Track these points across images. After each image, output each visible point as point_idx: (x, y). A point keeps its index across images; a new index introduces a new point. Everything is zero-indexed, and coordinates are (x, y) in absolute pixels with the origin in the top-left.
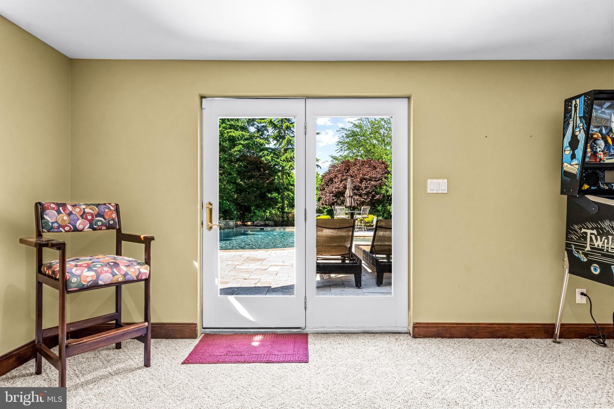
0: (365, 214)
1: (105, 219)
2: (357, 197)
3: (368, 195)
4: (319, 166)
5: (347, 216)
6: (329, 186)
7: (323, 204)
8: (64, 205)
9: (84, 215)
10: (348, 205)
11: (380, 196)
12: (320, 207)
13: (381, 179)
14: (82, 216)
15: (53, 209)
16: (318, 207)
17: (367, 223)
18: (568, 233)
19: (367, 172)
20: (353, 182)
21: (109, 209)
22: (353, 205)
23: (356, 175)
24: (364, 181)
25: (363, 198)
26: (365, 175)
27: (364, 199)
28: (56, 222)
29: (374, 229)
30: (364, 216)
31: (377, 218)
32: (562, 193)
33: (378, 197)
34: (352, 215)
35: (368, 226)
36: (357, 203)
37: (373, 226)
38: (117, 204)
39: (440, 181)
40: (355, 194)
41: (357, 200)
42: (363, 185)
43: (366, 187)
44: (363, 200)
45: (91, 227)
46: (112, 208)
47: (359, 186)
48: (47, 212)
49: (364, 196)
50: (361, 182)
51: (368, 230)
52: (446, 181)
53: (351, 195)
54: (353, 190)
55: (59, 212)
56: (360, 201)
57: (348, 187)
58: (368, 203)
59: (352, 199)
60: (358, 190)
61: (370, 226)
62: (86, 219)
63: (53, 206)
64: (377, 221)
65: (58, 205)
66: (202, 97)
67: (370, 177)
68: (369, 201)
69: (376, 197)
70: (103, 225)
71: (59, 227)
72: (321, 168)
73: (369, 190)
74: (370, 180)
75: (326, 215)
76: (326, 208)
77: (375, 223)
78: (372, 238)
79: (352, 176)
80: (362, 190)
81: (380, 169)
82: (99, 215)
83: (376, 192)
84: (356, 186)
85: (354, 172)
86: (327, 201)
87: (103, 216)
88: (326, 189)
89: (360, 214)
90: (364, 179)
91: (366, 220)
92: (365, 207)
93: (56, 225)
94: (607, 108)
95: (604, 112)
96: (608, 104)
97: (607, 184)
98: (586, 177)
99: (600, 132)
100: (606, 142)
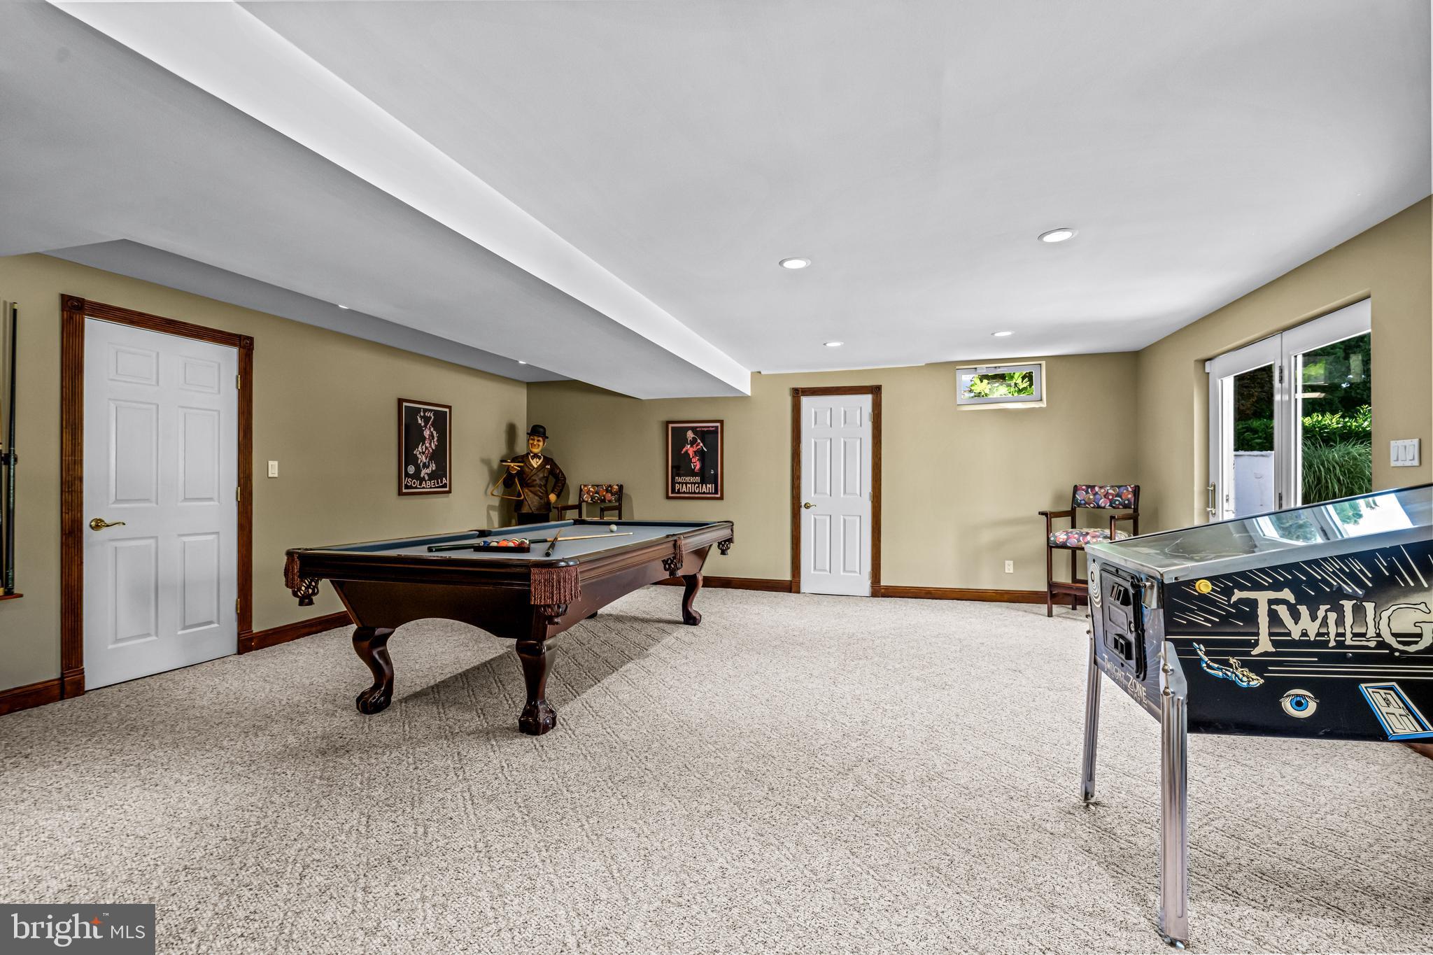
1: (1122, 499)
8: (1093, 487)
9: (1106, 495)
14: (1105, 496)
15: (1083, 490)
21: (1127, 490)
28: (1084, 500)
38: (1138, 486)
45: (1111, 505)
46: (1130, 489)
48: (1078, 492)
55: (1087, 492)
62: (1108, 498)
63: (1084, 487)
65: (1088, 487)
70: (1120, 504)
71: (1085, 504)
82: (1118, 495)
87: (1121, 497)
93: (1083, 502)
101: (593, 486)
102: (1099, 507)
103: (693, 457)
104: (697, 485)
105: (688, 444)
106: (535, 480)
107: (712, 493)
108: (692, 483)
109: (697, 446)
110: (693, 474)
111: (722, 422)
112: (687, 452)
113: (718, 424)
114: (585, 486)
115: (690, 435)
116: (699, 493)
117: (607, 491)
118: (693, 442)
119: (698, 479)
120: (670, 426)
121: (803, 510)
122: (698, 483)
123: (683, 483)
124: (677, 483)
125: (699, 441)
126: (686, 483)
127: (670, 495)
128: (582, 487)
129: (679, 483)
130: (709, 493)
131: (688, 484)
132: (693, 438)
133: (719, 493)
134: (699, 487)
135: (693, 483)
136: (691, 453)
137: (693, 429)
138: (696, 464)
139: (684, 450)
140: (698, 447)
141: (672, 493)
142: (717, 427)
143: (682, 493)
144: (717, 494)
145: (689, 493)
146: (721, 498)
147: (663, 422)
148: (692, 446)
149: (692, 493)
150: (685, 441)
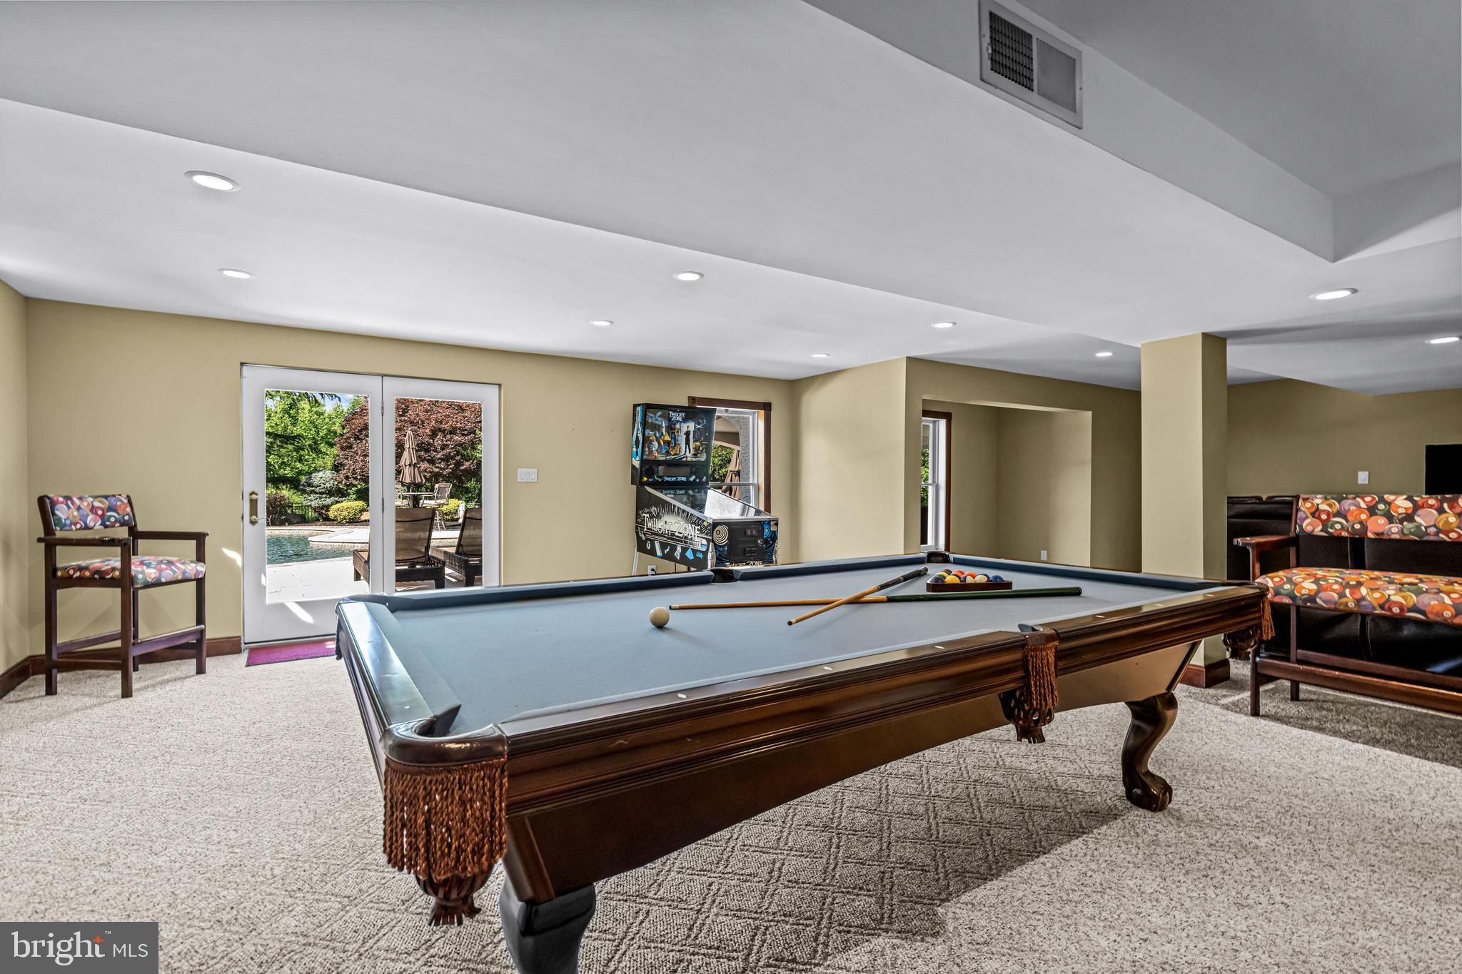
0: (442, 498)
2: (424, 465)
3: (448, 461)
4: (336, 396)
5: (405, 502)
6: (361, 440)
7: (347, 478)
10: (408, 480)
11: (472, 463)
12: (341, 482)
13: (474, 432)
16: (336, 483)
17: (446, 514)
18: (637, 518)
19: (445, 416)
20: (416, 435)
22: (418, 480)
23: (423, 422)
24: (440, 434)
25: (437, 467)
26: (441, 423)
27: (440, 468)
29: (459, 525)
30: (439, 501)
31: (466, 506)
32: (632, 484)
33: (467, 464)
34: (416, 500)
35: (448, 520)
36: (424, 476)
37: (457, 520)
39: (530, 470)
40: (420, 459)
41: (426, 471)
42: (438, 442)
43: (444, 445)
44: (437, 470)
47: (429, 444)
49: (440, 463)
50: (434, 434)
51: (448, 528)
52: (535, 470)
53: (414, 461)
54: (417, 451)
56: (430, 472)
57: (406, 446)
58: (449, 477)
59: (416, 470)
60: (427, 451)
61: (452, 520)
64: (467, 511)
66: (242, 364)
67: (451, 426)
68: (450, 473)
69: (463, 465)
72: (340, 400)
73: (450, 453)
74: (451, 433)
75: (355, 500)
76: (355, 486)
77: (461, 513)
78: (457, 540)
79: (412, 423)
80: (436, 451)
81: (471, 412)
83: (463, 456)
84: (423, 443)
85: (418, 415)
86: (359, 471)
88: (354, 446)
89: (430, 498)
90: (440, 430)
91: (445, 509)
92: (443, 485)
94: (660, 416)
95: (656, 420)
96: (659, 413)
97: (660, 477)
98: (645, 471)
99: (655, 435)
100: (659, 443)
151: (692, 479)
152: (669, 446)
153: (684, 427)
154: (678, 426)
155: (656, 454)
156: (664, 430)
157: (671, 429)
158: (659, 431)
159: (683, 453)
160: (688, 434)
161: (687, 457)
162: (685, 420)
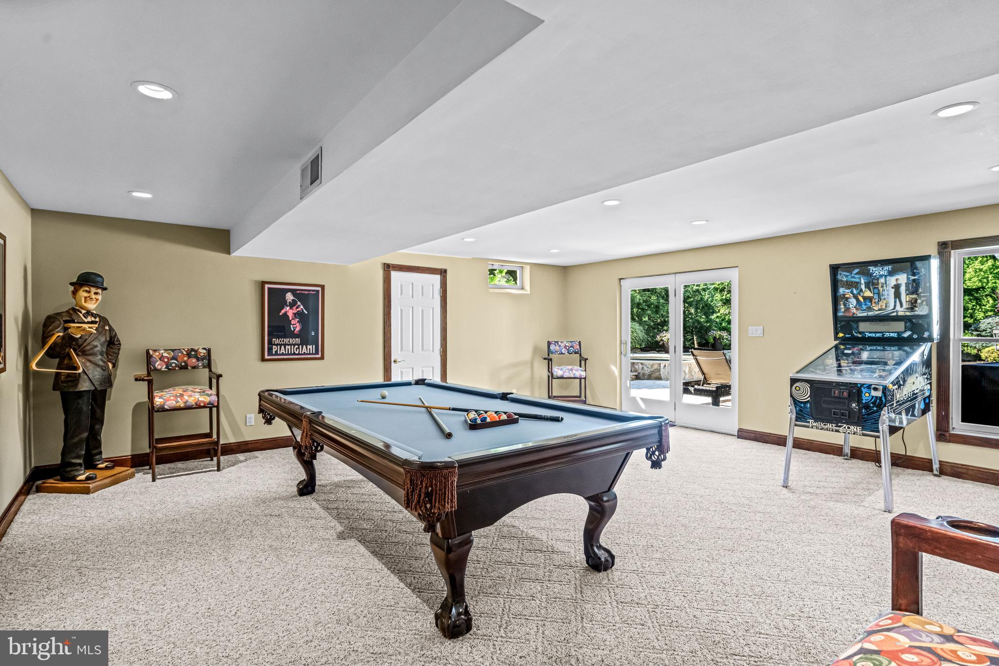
1: (574, 349)
8: (557, 342)
9: (565, 347)
15: (553, 344)
28: (555, 349)
38: (580, 341)
39: (758, 327)
45: (568, 353)
48: (551, 345)
52: (762, 328)
55: (555, 345)
63: (553, 342)
65: (555, 342)
66: (621, 279)
82: (572, 347)
93: (555, 351)
94: (857, 274)
95: (854, 277)
96: (856, 271)
97: (860, 333)
98: (841, 327)
99: (852, 292)
100: (858, 300)
101: (166, 350)
102: (562, 353)
103: (293, 319)
104: (297, 346)
105: (287, 306)
106: (96, 346)
107: (313, 354)
108: (291, 345)
109: (297, 308)
110: (294, 336)
111: (323, 287)
112: (285, 314)
113: (319, 289)
114: (155, 351)
115: (289, 297)
116: (299, 354)
117: (189, 355)
118: (292, 305)
119: (298, 340)
120: (267, 286)
121: (393, 364)
122: (298, 345)
123: (281, 345)
124: (275, 345)
125: (299, 303)
126: (285, 345)
127: (266, 357)
128: (151, 352)
129: (277, 345)
130: (309, 354)
131: (289, 345)
132: (293, 300)
133: (320, 353)
134: (299, 348)
135: (293, 344)
136: (290, 314)
137: (293, 291)
138: (296, 326)
139: (283, 312)
140: (299, 309)
141: (269, 355)
142: (318, 291)
143: (280, 355)
144: (318, 354)
145: (288, 354)
146: (322, 358)
147: (256, 282)
148: (291, 308)
149: (291, 354)
150: (284, 303)
151: (906, 335)
152: (871, 302)
153: (892, 281)
154: (882, 280)
155: (855, 311)
156: (863, 287)
157: (872, 284)
158: (857, 288)
159: (892, 307)
160: (897, 287)
161: (897, 312)
162: (891, 273)
